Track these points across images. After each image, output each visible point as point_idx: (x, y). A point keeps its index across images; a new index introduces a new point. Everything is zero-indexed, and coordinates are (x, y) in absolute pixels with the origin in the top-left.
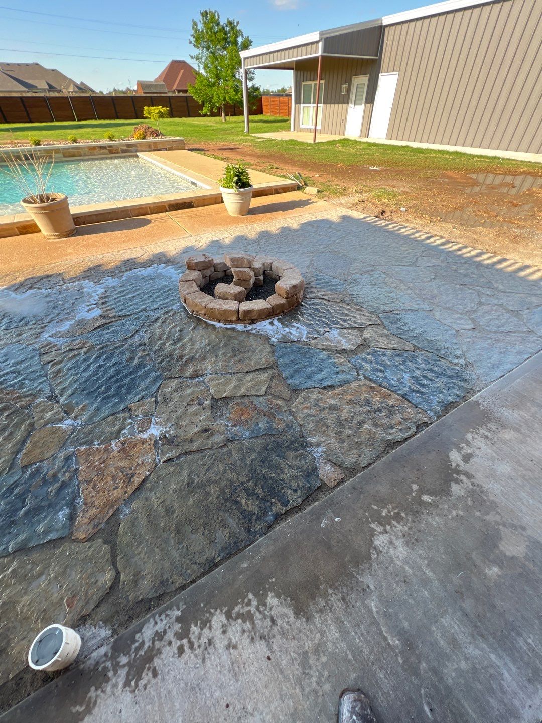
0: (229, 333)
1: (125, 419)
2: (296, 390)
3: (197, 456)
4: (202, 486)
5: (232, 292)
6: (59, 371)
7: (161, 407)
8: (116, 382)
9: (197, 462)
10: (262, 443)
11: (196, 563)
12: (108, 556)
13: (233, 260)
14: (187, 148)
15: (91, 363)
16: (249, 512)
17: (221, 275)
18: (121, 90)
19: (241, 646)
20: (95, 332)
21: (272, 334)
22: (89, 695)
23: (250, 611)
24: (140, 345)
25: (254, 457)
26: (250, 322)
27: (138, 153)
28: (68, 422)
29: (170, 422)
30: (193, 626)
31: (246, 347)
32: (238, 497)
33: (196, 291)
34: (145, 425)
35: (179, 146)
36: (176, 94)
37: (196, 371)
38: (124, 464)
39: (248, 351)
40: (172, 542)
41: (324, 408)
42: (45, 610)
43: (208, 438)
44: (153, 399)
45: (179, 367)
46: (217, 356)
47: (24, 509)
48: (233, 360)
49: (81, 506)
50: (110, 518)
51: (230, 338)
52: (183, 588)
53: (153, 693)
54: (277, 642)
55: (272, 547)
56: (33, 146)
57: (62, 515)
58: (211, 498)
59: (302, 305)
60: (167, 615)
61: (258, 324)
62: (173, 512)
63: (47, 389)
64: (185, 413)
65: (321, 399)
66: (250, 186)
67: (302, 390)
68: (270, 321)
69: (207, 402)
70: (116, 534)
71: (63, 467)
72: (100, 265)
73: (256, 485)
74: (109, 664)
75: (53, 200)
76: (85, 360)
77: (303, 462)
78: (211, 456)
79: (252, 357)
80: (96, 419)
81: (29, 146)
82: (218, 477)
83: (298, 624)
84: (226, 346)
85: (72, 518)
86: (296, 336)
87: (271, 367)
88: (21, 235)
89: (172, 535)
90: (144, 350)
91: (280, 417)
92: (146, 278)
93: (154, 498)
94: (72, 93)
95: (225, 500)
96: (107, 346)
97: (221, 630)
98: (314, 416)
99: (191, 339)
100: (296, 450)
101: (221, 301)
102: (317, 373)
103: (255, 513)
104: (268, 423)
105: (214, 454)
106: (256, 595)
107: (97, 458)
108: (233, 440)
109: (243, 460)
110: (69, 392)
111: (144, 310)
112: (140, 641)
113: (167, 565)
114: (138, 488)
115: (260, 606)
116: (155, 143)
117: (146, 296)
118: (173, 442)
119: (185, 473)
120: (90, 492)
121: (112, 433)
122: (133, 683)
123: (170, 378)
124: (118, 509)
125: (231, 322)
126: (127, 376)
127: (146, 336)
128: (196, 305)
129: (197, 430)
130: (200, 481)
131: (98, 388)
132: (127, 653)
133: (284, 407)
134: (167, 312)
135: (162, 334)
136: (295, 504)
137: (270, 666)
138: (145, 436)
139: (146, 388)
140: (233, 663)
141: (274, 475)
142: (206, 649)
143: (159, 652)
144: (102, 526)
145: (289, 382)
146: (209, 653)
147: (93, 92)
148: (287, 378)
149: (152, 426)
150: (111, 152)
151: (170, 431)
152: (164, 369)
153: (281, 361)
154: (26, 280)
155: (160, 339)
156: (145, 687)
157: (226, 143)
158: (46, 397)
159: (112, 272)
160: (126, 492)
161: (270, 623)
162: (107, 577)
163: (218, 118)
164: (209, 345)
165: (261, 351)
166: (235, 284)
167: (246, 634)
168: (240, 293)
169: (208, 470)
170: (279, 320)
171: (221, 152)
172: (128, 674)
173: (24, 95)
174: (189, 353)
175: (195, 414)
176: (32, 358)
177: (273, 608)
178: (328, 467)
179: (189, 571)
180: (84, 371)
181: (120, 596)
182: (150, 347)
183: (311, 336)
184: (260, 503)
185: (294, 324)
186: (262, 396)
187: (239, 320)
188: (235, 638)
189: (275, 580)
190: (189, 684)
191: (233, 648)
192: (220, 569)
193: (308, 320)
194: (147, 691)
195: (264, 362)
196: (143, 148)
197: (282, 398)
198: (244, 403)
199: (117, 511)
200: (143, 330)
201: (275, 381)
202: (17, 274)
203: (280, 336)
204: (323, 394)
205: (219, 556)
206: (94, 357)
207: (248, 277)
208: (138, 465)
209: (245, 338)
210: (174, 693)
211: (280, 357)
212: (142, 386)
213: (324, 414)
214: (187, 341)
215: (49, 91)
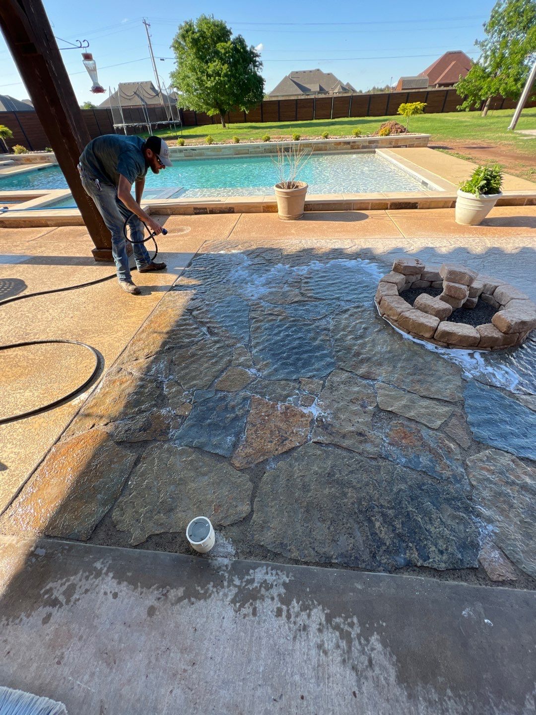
0: (415, 348)
1: (294, 388)
2: (479, 443)
3: (345, 453)
4: (341, 483)
5: (436, 306)
6: (258, 328)
7: (326, 392)
8: (296, 353)
9: (343, 459)
10: (417, 479)
11: (314, 549)
12: (250, 492)
13: (451, 273)
14: (429, 145)
15: (282, 330)
16: (380, 538)
17: (425, 284)
18: (380, 88)
19: (331, 657)
20: (293, 305)
21: (469, 367)
22: (208, 586)
23: (350, 633)
24: (325, 329)
25: (403, 488)
26: (445, 344)
27: (376, 150)
28: (253, 371)
29: (330, 409)
30: (295, 600)
31: (430, 370)
32: (372, 516)
33: (396, 295)
34: (308, 402)
35: (422, 143)
36: (437, 88)
37: (368, 373)
38: (283, 425)
39: (432, 375)
40: (300, 516)
41: (513, 483)
42: (200, 501)
43: (361, 442)
44: (322, 382)
45: (354, 363)
46: (394, 367)
47: (209, 421)
48: (411, 378)
49: (243, 441)
50: (259, 463)
51: (415, 353)
52: (297, 562)
53: (248, 627)
54: (367, 687)
55: (393, 591)
56: (294, 141)
57: (230, 439)
58: (346, 500)
59: (522, 348)
60: (277, 574)
61: (454, 350)
62: (308, 491)
63: (247, 338)
64: (345, 408)
65: (513, 470)
66: (499, 192)
67: (488, 447)
68: (471, 351)
69: (370, 408)
70: (260, 479)
71: (241, 403)
72: (312, 249)
73: (396, 517)
74: (226, 575)
75: (297, 187)
76: (278, 326)
77: (462, 527)
78: (359, 462)
79: (435, 384)
80: (274, 378)
81: (290, 141)
82: (359, 486)
83: (397, 691)
84: (408, 360)
85: (235, 446)
86: (500, 382)
87: (455, 404)
88: (263, 212)
89: (302, 510)
90: (327, 335)
91: (448, 462)
92: (347, 270)
93: (298, 469)
94: (336, 93)
95: (359, 511)
96: (298, 320)
97: (318, 626)
98: (495, 484)
99: (373, 340)
100: (457, 509)
101: (419, 313)
102: (518, 437)
103: (385, 544)
104: (431, 461)
105: (362, 461)
106: (362, 624)
107: (264, 410)
108: (385, 458)
109: (390, 483)
110: (261, 347)
111: (338, 299)
112: (252, 577)
113: (290, 532)
114: (286, 452)
115: (362, 638)
116: (397, 140)
117: (343, 286)
118: (327, 429)
119: (330, 463)
120: (252, 434)
121: (281, 395)
122: (238, 605)
123: (342, 369)
124: (267, 460)
125: (422, 338)
126: (306, 352)
127: (332, 323)
128: (391, 309)
129: (352, 429)
130: (341, 478)
131: (282, 353)
132: (241, 579)
133: (456, 454)
134: (358, 307)
135: (348, 326)
136: (435, 566)
137: (353, 703)
138: (305, 411)
139: (318, 370)
140: (319, 666)
141: (420, 520)
142: (300, 630)
143: (262, 598)
144: (252, 466)
145: (472, 429)
146: (300, 636)
147: (354, 91)
148: (472, 424)
149: (314, 405)
150: (352, 148)
151: (327, 417)
152: (339, 359)
153: (470, 402)
154: (257, 249)
155: (343, 330)
156: (245, 616)
157: (479, 141)
158: (245, 345)
159: (321, 257)
160: (277, 450)
161: (366, 663)
162: (245, 508)
163: (477, 113)
164: (390, 352)
165: (448, 381)
166: (441, 299)
167: (339, 651)
168: (445, 310)
169: (352, 472)
170: (482, 355)
171: (468, 151)
172: (236, 595)
173: (300, 98)
174: (367, 353)
175: (355, 413)
176: (244, 311)
177: (375, 652)
178: (496, 554)
179: (306, 552)
180: (276, 335)
181: (249, 529)
182: (333, 334)
183: (524, 389)
184: (394, 538)
185: (503, 366)
186: (433, 429)
187: (432, 339)
188: (328, 645)
189: (387, 626)
190: (277, 647)
191: (323, 652)
192: (334, 572)
193: (526, 368)
194: (245, 620)
195: (446, 395)
196: (383, 145)
197: (457, 443)
198: (409, 427)
199: (266, 461)
200: (332, 317)
201: (454, 421)
202: (252, 243)
203: (478, 374)
204: (517, 465)
205: (337, 558)
206: (286, 326)
207: (462, 296)
208: (293, 432)
209: (432, 360)
210: (264, 641)
211: (471, 397)
212: (316, 366)
213: (511, 489)
214: (368, 341)
215: (319, 93)
